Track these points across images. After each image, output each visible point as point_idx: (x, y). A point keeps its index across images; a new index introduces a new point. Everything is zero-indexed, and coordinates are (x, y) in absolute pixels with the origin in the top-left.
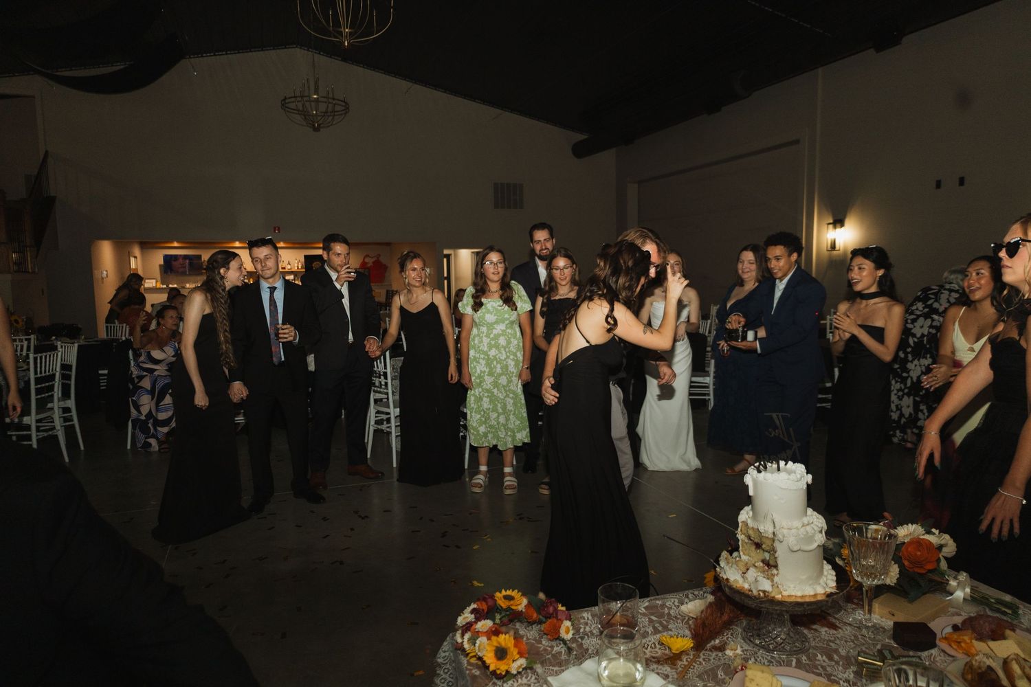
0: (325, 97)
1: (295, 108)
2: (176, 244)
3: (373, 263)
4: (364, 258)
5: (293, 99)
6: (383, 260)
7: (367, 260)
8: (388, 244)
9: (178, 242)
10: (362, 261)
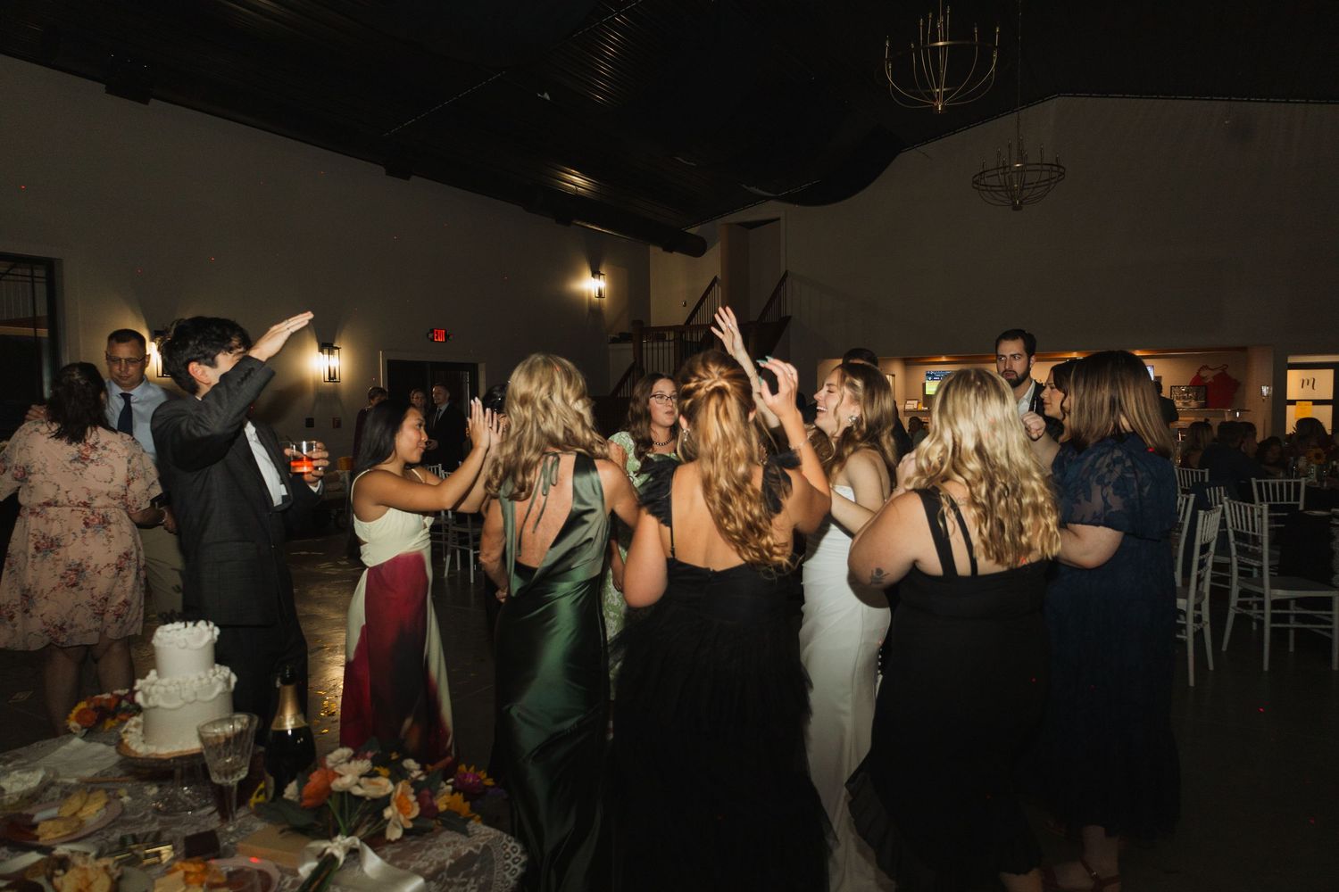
0: (1038, 164)
1: (998, 184)
2: (944, 359)
3: (1214, 377)
4: (1199, 371)
5: (995, 172)
6: (1232, 373)
7: (1203, 374)
8: (1244, 349)
9: (947, 357)
10: (1195, 374)
